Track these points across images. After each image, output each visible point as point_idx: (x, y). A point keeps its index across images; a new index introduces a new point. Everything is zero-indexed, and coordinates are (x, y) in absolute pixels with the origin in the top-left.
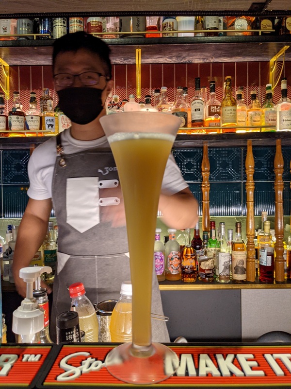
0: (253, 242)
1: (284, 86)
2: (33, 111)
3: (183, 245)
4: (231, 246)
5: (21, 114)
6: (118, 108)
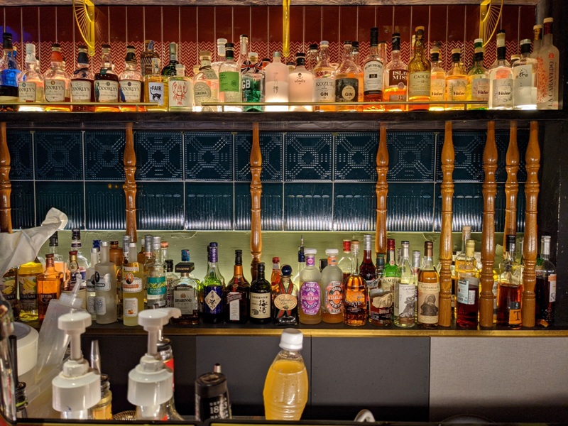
0: (450, 270)
1: (500, 42)
2: (130, 74)
3: (347, 272)
4: (416, 275)
5: (113, 78)
6: (257, 72)
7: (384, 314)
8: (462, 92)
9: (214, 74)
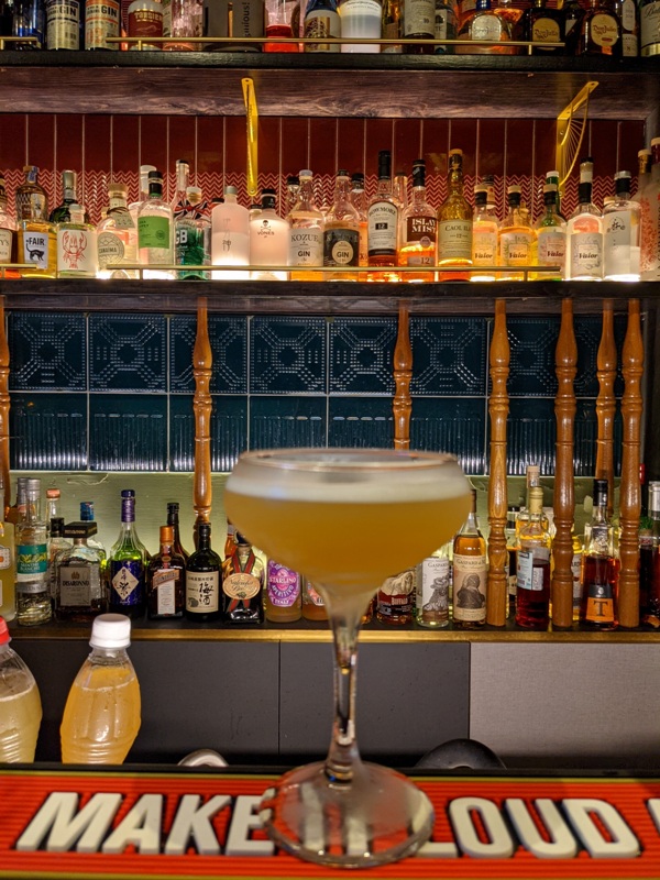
0: (504, 535)
1: (586, 176)
4: (452, 544)
6: (198, 217)
7: (400, 606)
8: (523, 252)
9: (130, 220)
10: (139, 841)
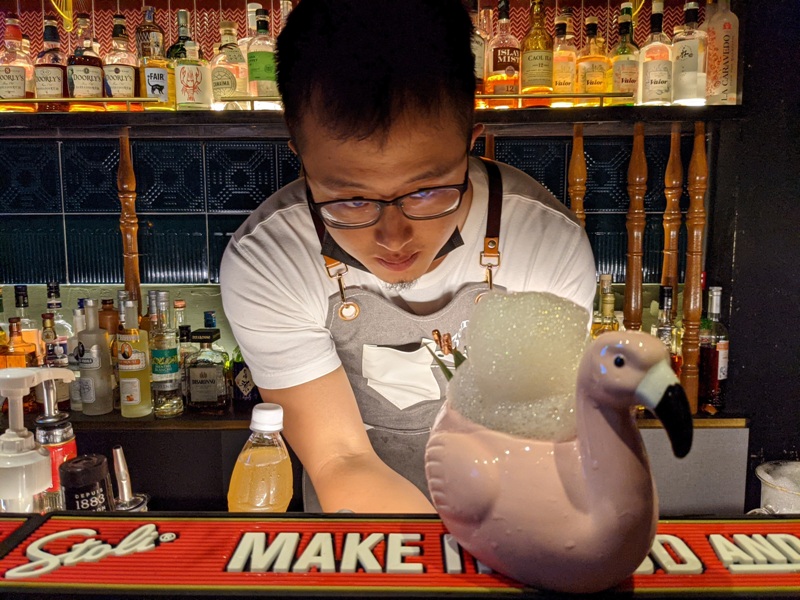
1: (657, 7)
2: (120, 57)
8: (599, 80)
9: (240, 56)
10: (320, 564)
